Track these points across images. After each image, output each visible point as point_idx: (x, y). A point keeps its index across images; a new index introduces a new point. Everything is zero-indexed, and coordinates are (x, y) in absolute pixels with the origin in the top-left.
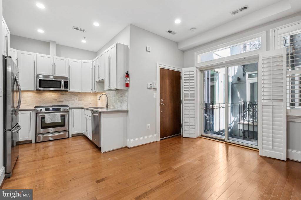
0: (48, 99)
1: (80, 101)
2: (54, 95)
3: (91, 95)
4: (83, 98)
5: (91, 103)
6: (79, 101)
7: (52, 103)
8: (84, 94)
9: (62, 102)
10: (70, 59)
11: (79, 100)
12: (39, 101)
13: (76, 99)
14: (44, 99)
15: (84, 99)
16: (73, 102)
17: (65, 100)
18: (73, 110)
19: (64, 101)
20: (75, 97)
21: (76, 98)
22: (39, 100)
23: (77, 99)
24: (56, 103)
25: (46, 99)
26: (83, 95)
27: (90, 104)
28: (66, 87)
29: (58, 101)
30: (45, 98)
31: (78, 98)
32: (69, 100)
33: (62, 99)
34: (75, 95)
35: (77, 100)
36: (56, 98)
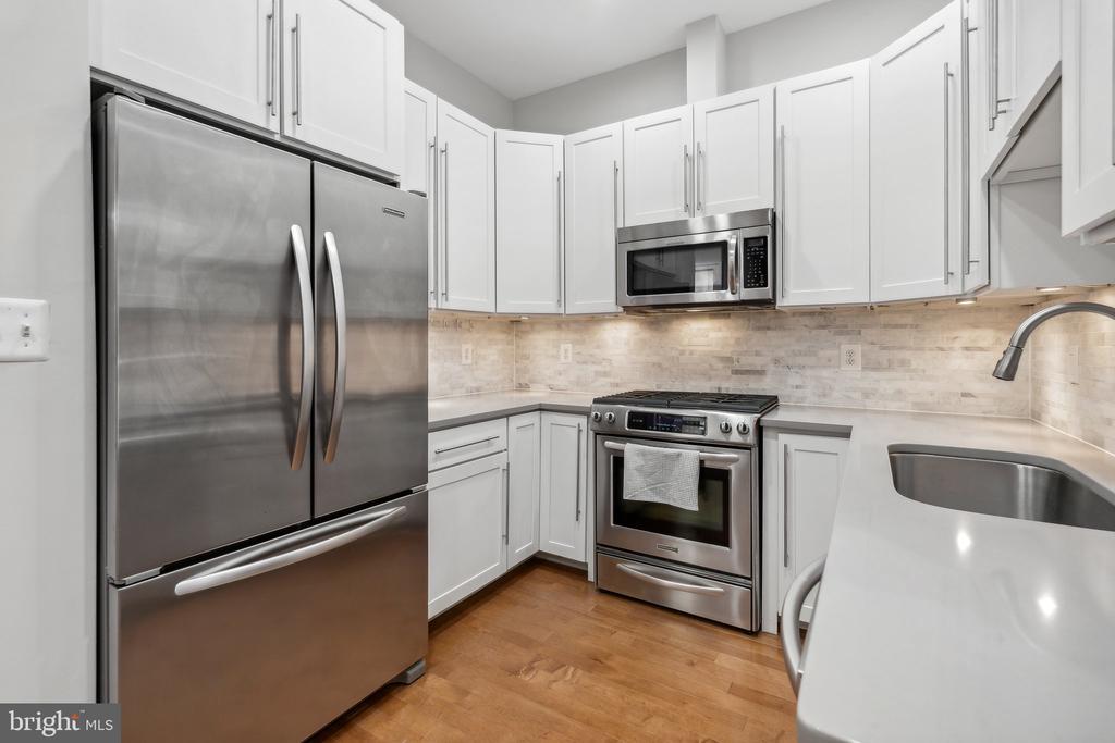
0: (691, 353)
1: (877, 367)
2: (720, 335)
3: (975, 326)
4: (901, 348)
5: (975, 387)
6: (873, 375)
7: (710, 379)
8: (909, 319)
9: (761, 373)
10: (785, 86)
11: (871, 366)
12: (654, 364)
13: (844, 357)
14: (674, 353)
15: (907, 354)
16: (825, 373)
17: (776, 361)
18: (784, 438)
19: (771, 368)
20: (840, 339)
21: (845, 348)
22: (655, 359)
23: (851, 354)
24: (728, 378)
25: (682, 353)
26: (897, 326)
27: (965, 395)
28: (757, 280)
29: (737, 366)
30: (680, 348)
31: (858, 349)
32: (800, 360)
33: (757, 354)
34: (843, 331)
35: (851, 362)
36: (727, 352)
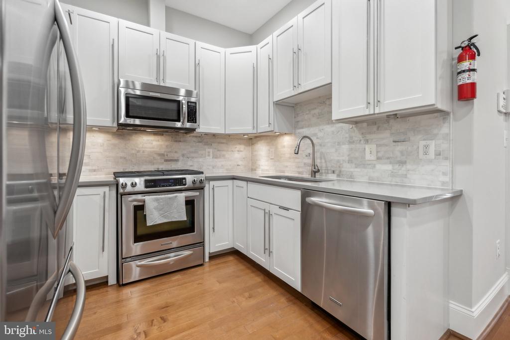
0: (143, 152)
1: (216, 158)
2: (158, 143)
3: (240, 144)
4: (223, 151)
5: (240, 163)
6: (216, 160)
7: (153, 164)
8: (224, 141)
9: (177, 160)
11: (215, 157)
12: (121, 158)
13: (207, 154)
14: (134, 152)
15: (224, 153)
16: (201, 160)
17: (183, 155)
19: (181, 158)
20: (206, 147)
21: (207, 150)
22: (122, 155)
23: (209, 152)
24: (162, 163)
25: (138, 151)
26: (222, 143)
27: (238, 165)
28: (193, 120)
29: (166, 158)
30: (137, 149)
31: (211, 150)
32: (192, 155)
33: (176, 152)
34: (207, 144)
35: (209, 156)
36: (162, 151)
